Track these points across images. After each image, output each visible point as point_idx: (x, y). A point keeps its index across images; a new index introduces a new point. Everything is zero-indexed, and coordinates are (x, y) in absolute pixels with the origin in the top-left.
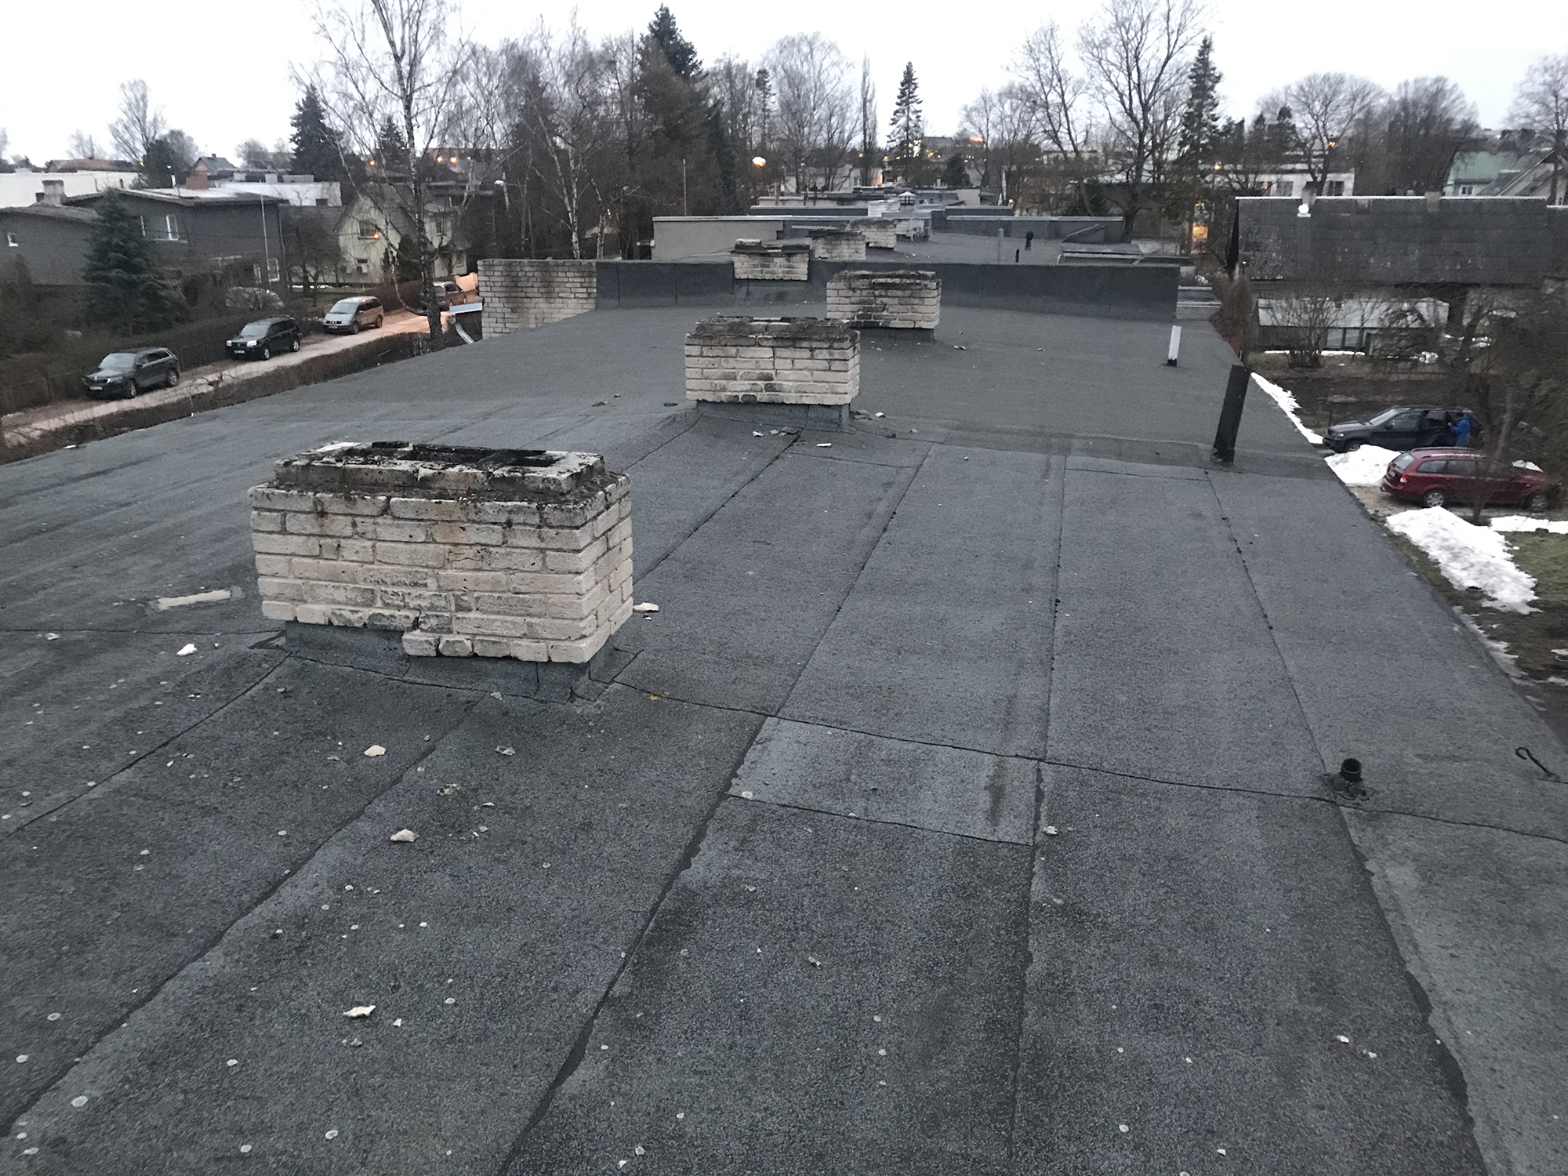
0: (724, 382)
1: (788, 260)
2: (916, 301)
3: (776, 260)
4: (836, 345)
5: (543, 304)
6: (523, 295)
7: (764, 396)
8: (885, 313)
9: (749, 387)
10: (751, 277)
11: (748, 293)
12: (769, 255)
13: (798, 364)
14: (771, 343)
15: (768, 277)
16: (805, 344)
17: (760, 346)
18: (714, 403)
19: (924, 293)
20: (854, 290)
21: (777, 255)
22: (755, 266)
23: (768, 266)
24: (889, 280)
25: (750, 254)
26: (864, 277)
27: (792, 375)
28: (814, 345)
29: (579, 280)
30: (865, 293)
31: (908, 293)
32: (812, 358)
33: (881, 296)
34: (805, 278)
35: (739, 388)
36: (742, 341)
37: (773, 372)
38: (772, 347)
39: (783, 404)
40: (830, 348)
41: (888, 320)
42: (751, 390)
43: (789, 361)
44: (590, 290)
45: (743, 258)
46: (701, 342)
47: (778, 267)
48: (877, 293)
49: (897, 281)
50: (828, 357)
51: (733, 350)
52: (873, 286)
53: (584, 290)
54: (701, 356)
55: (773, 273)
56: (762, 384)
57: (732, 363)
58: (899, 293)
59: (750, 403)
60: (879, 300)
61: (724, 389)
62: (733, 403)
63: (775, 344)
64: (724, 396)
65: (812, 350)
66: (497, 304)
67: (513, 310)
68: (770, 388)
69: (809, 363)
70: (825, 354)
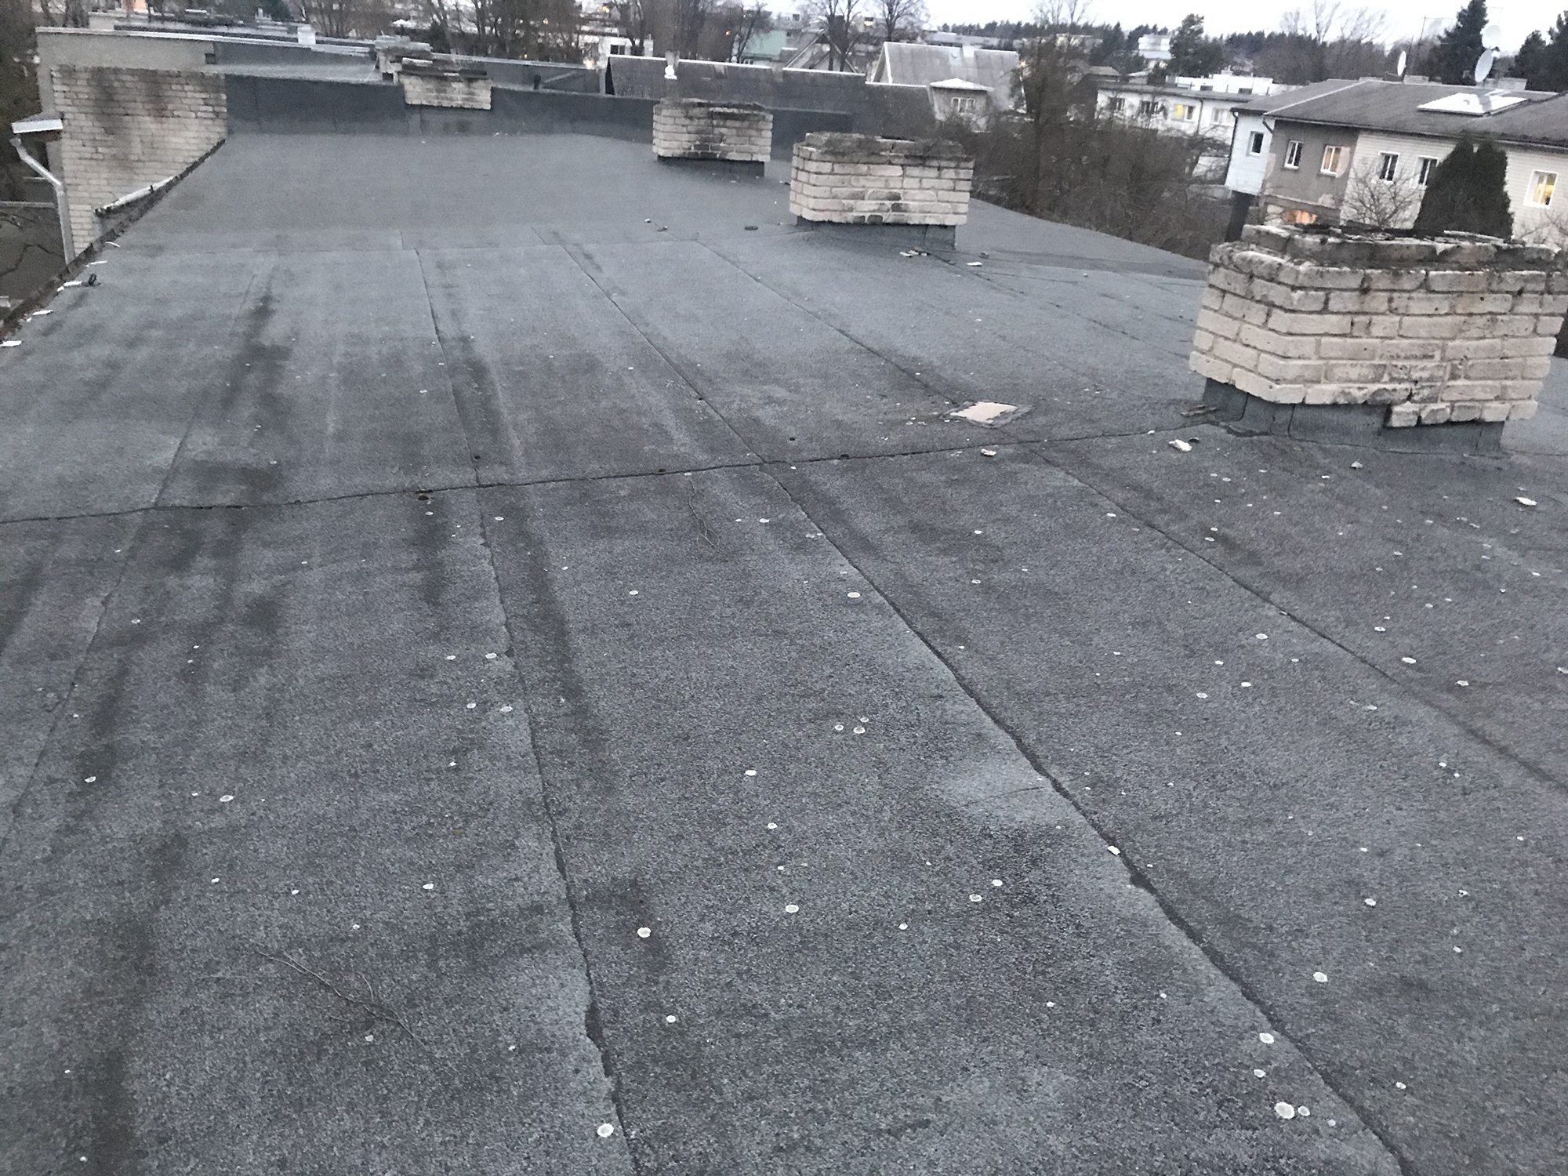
0: (852, 202)
1: (469, 87)
2: (754, 133)
3: (455, 85)
4: (963, 165)
5: (149, 124)
6: (121, 111)
7: (889, 217)
8: (722, 145)
9: (876, 208)
10: (425, 103)
11: (422, 121)
12: (446, 78)
13: (926, 183)
14: (901, 161)
15: (446, 104)
16: (935, 163)
17: (890, 163)
18: (840, 224)
19: (761, 125)
20: (691, 118)
21: (455, 79)
22: (428, 90)
23: (445, 91)
24: (727, 110)
25: (422, 77)
26: (700, 105)
27: (920, 195)
28: (944, 163)
29: (204, 95)
30: (702, 122)
31: (746, 124)
32: (939, 177)
33: (718, 126)
34: (488, 107)
35: (866, 208)
36: (873, 159)
37: (901, 192)
38: (902, 166)
39: (908, 225)
40: (957, 167)
41: (725, 152)
42: (879, 210)
43: (917, 180)
44: (217, 109)
45: (413, 79)
46: (833, 159)
47: (457, 94)
48: (715, 122)
49: (735, 111)
50: (954, 177)
51: (864, 168)
52: (711, 116)
53: (210, 109)
54: (832, 173)
55: (451, 99)
56: (889, 203)
57: (862, 181)
58: (738, 124)
59: (876, 223)
60: (717, 131)
61: (851, 210)
62: (859, 224)
63: (906, 161)
64: (850, 217)
65: (939, 169)
66: (86, 123)
67: (108, 131)
68: (896, 208)
69: (936, 183)
70: (951, 174)
